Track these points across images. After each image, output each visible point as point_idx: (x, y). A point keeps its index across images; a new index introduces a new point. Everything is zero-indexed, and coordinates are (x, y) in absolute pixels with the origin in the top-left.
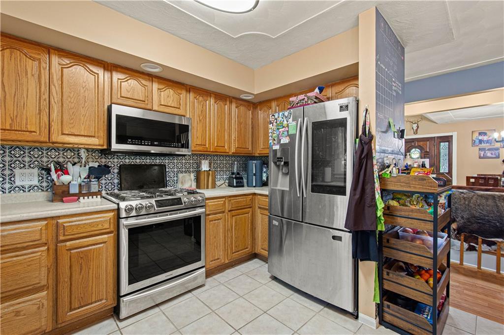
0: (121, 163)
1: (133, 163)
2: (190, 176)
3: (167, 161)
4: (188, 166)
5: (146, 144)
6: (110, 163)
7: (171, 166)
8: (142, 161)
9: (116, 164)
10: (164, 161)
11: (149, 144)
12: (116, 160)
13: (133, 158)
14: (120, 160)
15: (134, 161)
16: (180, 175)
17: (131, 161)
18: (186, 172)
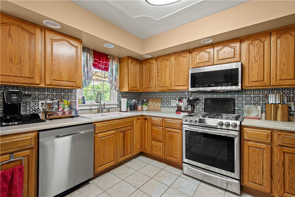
0: (206, 97)
1: (212, 97)
2: (257, 108)
3: (236, 96)
4: (257, 99)
5: (206, 86)
6: (201, 97)
7: (240, 99)
8: (218, 96)
9: (203, 98)
10: (234, 96)
11: (208, 86)
12: (203, 96)
13: (212, 94)
14: (206, 96)
15: (213, 96)
16: (246, 107)
17: (212, 96)
18: (254, 104)
